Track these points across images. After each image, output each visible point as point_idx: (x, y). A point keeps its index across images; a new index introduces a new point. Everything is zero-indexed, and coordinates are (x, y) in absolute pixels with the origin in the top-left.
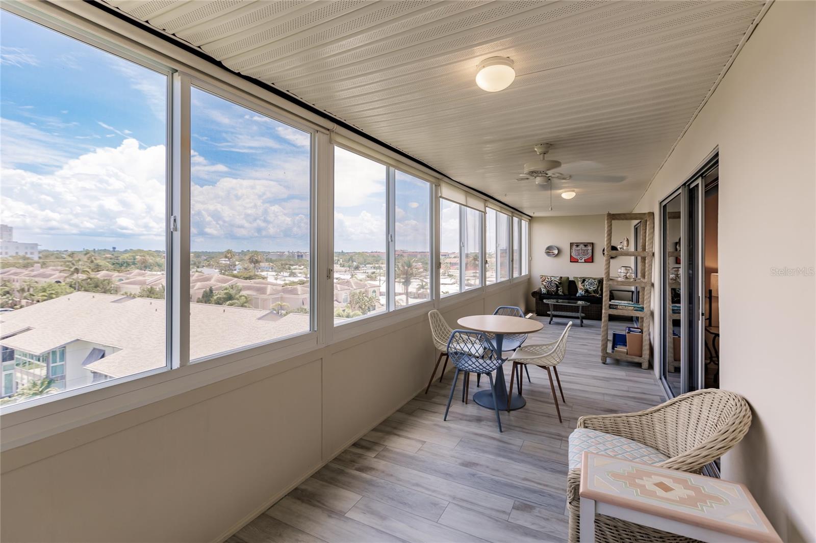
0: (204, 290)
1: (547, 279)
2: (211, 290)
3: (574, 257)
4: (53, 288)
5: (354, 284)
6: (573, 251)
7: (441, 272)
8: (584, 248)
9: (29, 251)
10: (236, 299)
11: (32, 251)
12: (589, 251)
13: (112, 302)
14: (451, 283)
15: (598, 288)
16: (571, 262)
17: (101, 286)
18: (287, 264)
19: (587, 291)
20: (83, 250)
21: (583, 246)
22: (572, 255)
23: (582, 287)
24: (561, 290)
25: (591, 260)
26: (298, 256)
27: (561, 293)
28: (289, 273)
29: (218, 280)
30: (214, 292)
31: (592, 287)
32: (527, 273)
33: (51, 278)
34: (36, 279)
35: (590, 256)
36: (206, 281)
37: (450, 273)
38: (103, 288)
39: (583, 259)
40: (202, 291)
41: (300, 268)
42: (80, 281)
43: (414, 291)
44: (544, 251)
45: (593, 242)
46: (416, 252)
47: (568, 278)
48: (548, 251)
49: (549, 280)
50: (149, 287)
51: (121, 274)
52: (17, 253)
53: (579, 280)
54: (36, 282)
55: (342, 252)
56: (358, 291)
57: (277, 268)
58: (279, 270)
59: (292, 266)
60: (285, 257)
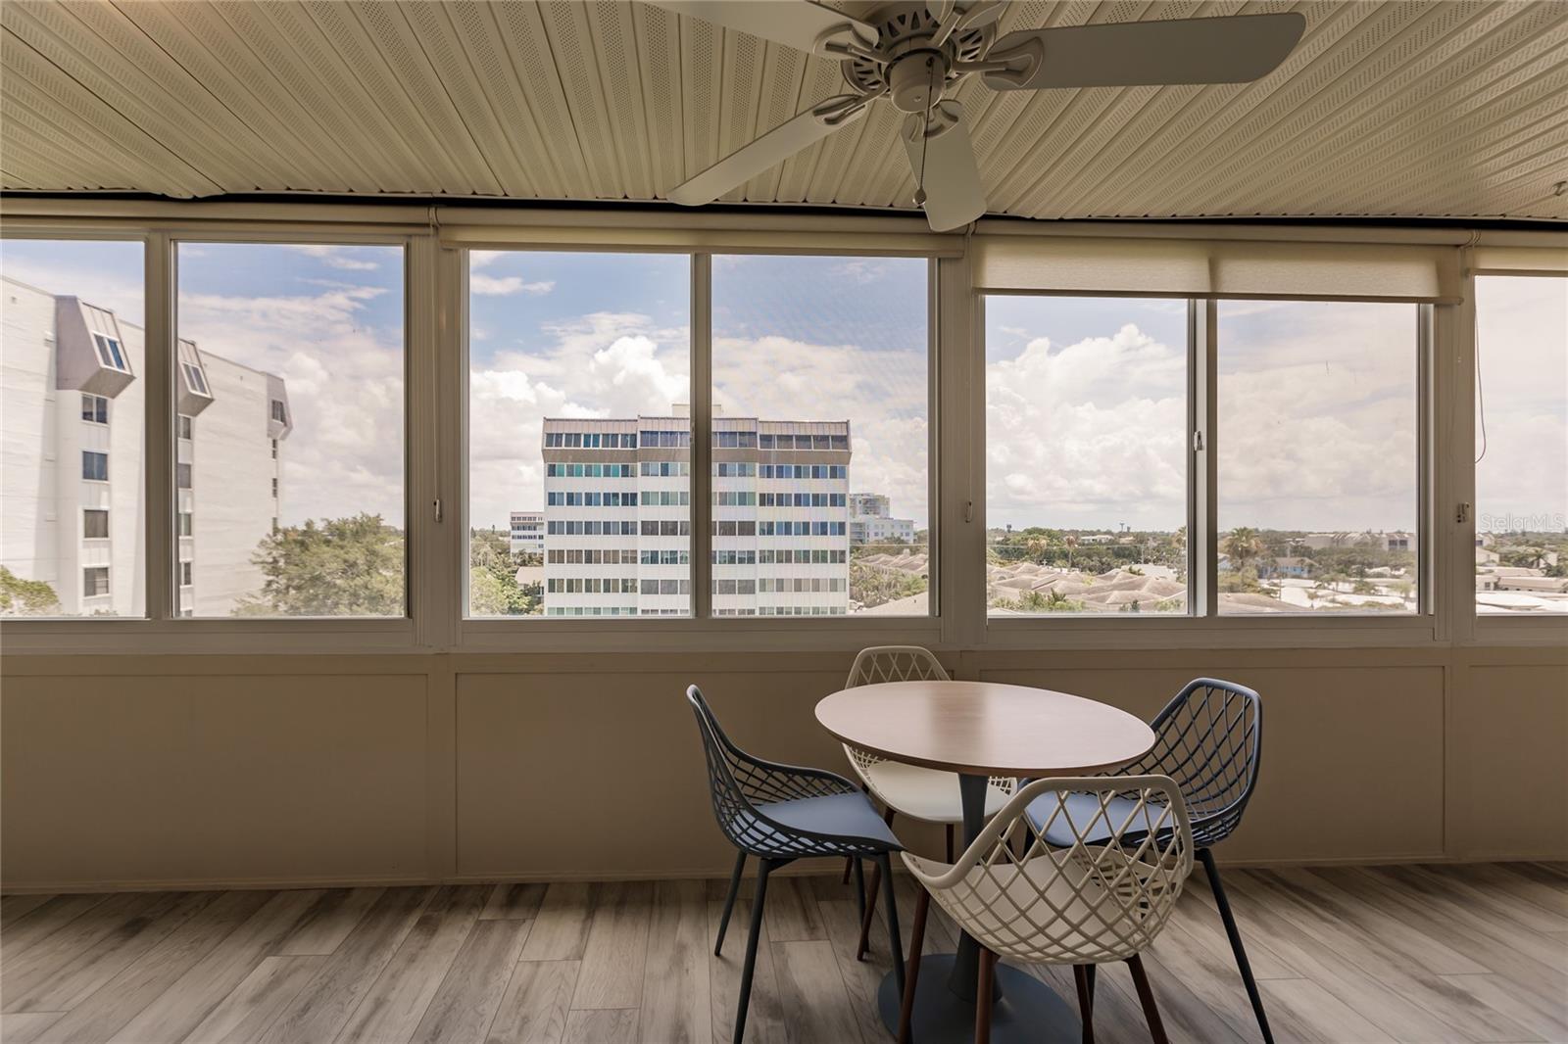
4: (918, 584)
9: (903, 530)
11: (907, 531)
18: (1353, 563)
26: (1392, 543)
28: (1353, 585)
33: (918, 570)
36: (1132, 589)
41: (1397, 573)
51: (1003, 569)
52: (892, 534)
54: (903, 575)
57: (1322, 572)
58: (1326, 576)
59: (1371, 568)
60: (1351, 545)
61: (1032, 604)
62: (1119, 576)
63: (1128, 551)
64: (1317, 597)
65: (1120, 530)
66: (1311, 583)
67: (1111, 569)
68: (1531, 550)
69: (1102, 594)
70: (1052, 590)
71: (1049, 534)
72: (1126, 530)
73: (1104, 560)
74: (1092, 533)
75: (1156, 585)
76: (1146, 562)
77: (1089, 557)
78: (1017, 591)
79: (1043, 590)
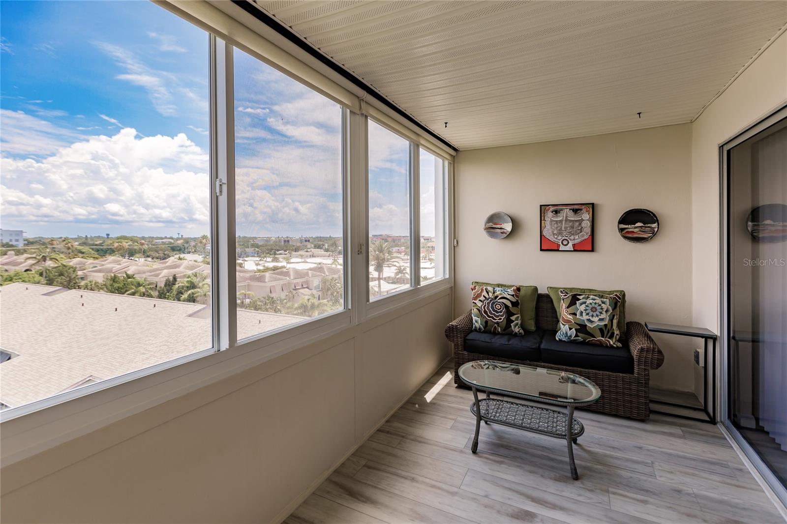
0: (167, 278)
1: (485, 293)
2: (175, 279)
3: (551, 238)
4: (20, 277)
5: (327, 270)
6: (548, 224)
7: (421, 256)
8: (572, 217)
9: (14, 238)
10: (198, 288)
11: (17, 238)
12: (584, 224)
13: (43, 295)
14: (430, 266)
15: (611, 321)
16: (541, 250)
17: (66, 274)
18: (272, 250)
19: (582, 328)
20: (77, 237)
21: (571, 213)
22: (544, 233)
23: (571, 317)
24: (519, 322)
25: (589, 246)
26: (285, 241)
27: (517, 330)
28: (271, 259)
29: (188, 267)
30: (178, 280)
31: (595, 319)
32: (447, 276)
33: (21, 265)
34: (6, 267)
35: (586, 237)
36: (175, 268)
37: (430, 257)
38: (68, 276)
39: (570, 244)
40: (165, 279)
41: (286, 253)
42: (50, 269)
43: (393, 275)
44: (483, 226)
45: (595, 202)
46: (400, 237)
47: (536, 289)
48: (490, 225)
49: (490, 294)
50: (113, 275)
51: (96, 261)
53: (562, 296)
55: (330, 237)
56: (330, 277)
57: (261, 254)
58: (263, 255)
59: (278, 251)
60: (272, 242)
61: (112, 282)
62: (170, 262)
63: (178, 248)
64: (260, 264)
65: (177, 236)
66: (258, 259)
67: (170, 257)
68: (321, 243)
69: (158, 272)
70: (126, 272)
71: (132, 239)
72: (180, 237)
73: (166, 253)
74: (162, 238)
75: (187, 265)
76: (189, 253)
77: (157, 251)
78: (101, 274)
79: (119, 273)
